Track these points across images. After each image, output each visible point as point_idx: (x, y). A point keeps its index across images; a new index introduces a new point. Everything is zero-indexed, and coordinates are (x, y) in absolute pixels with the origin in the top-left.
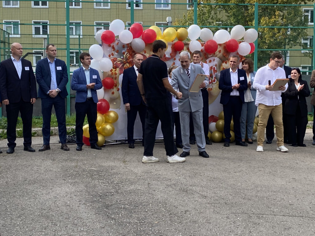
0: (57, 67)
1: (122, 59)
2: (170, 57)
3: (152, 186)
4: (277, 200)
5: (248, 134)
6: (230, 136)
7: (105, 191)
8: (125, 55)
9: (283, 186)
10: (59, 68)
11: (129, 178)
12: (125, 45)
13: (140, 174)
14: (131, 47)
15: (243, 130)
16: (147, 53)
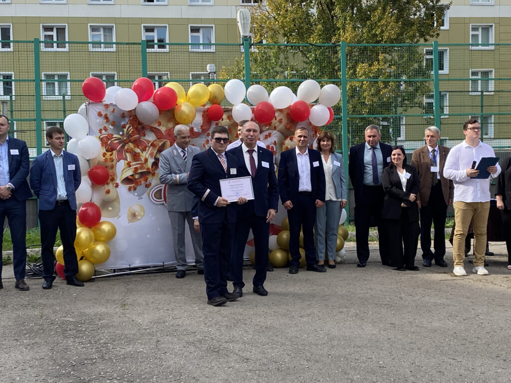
0: (11, 150)
1: (121, 135)
2: (201, 132)
3: (163, 345)
4: (361, 361)
5: (328, 253)
6: (300, 257)
7: (83, 356)
8: (125, 130)
9: (373, 336)
10: (15, 152)
11: (126, 332)
12: (126, 113)
13: (147, 326)
14: (135, 116)
15: (321, 247)
16: (163, 126)
